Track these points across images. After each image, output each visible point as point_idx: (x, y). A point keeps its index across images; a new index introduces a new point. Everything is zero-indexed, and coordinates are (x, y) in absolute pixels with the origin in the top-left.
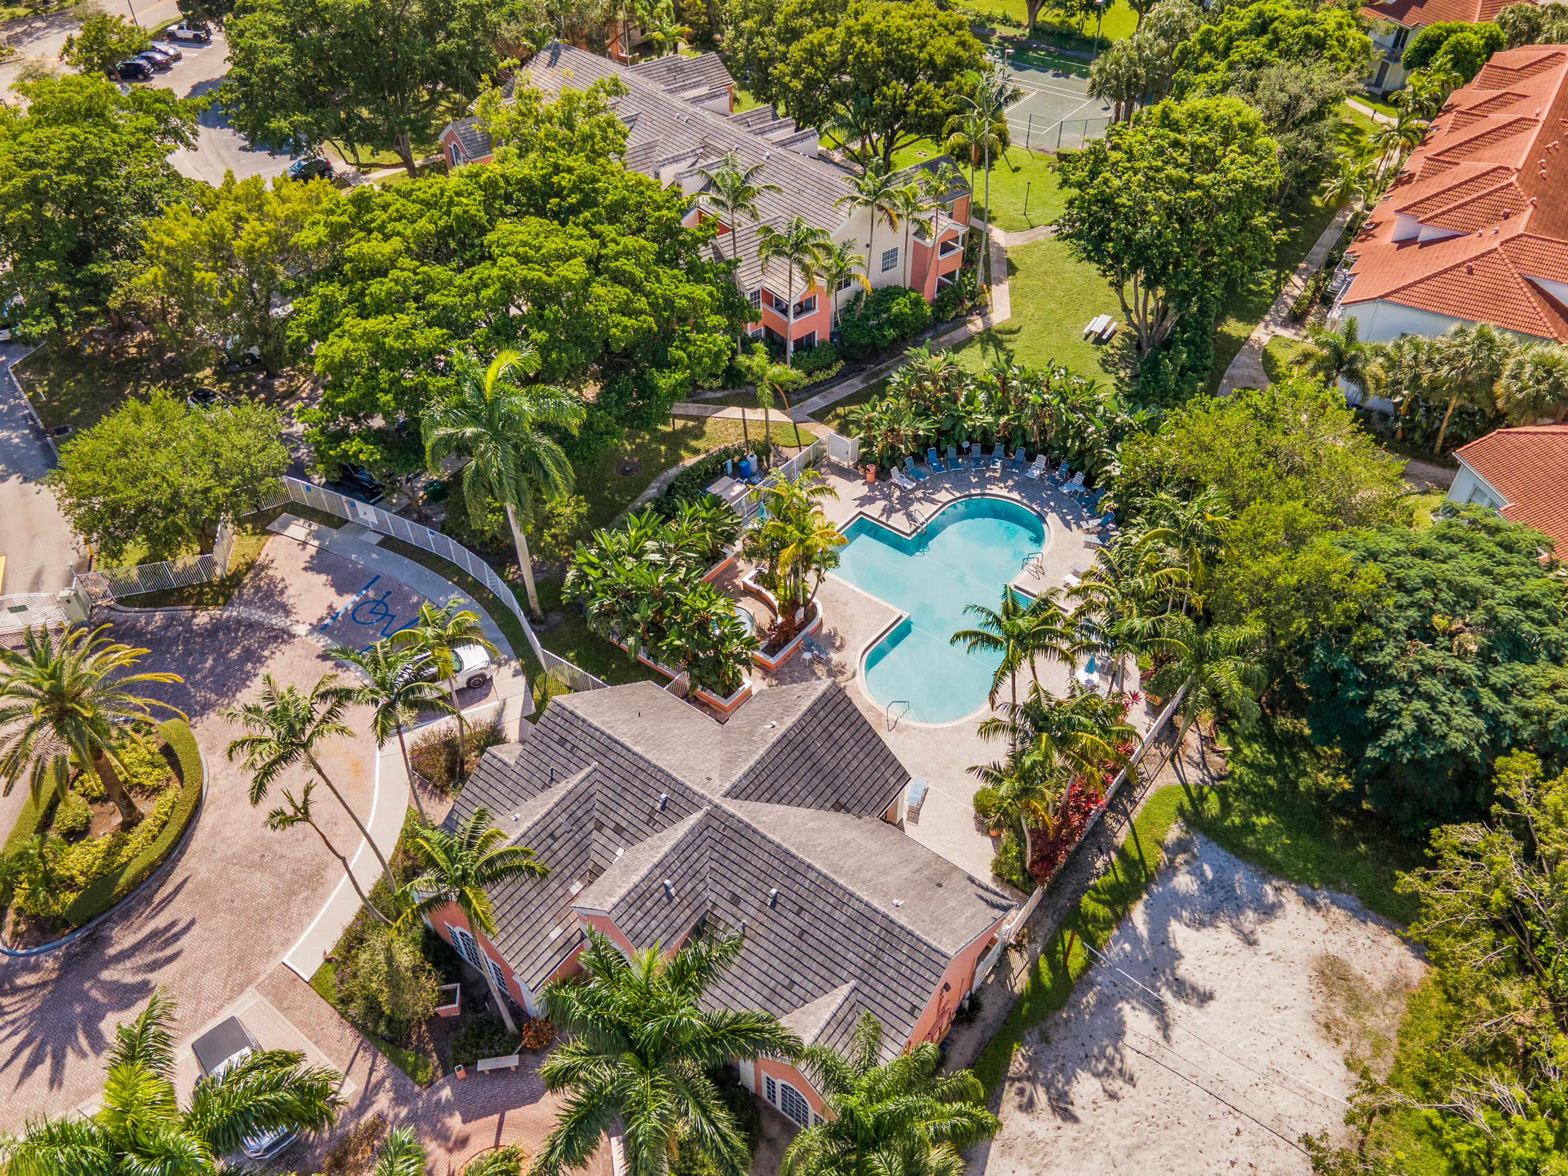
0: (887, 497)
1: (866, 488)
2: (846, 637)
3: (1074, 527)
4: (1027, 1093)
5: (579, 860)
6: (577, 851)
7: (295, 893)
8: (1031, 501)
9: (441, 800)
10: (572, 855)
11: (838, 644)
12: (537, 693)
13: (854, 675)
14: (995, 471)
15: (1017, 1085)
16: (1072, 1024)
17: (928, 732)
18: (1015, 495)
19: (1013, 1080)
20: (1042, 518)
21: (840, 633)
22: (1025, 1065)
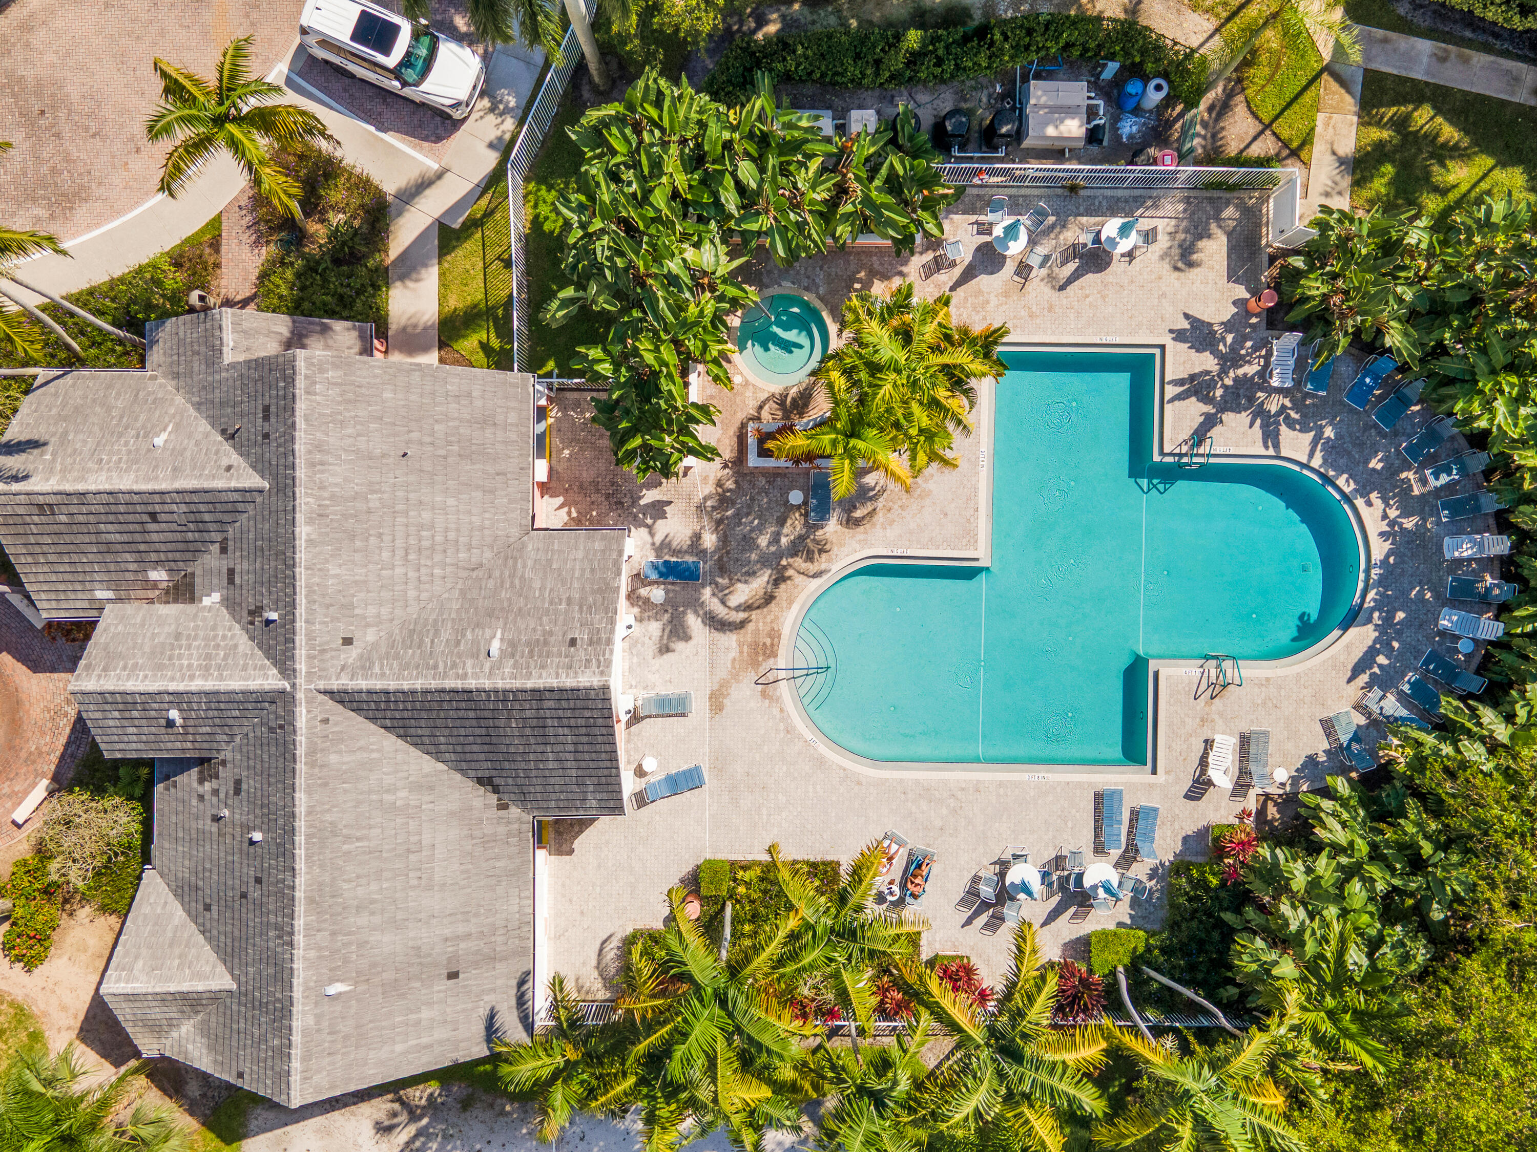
0: (1231, 360)
1: (1228, 312)
2: (880, 518)
3: (1364, 678)
4: (396, 1121)
5: (178, 556)
6: (181, 546)
7: (34, 200)
8: (1382, 581)
9: (257, 243)
10: (170, 547)
11: (858, 514)
12: (483, 202)
13: (815, 576)
14: (1424, 481)
15: (397, 1106)
16: (502, 1120)
17: (789, 730)
18: (1380, 549)
19: (400, 1100)
20: (1352, 618)
21: (881, 503)
22: (423, 1102)
